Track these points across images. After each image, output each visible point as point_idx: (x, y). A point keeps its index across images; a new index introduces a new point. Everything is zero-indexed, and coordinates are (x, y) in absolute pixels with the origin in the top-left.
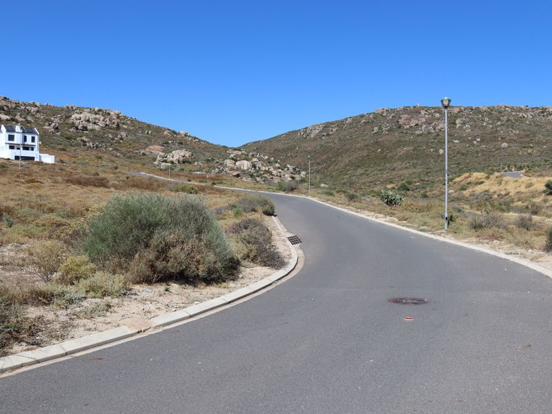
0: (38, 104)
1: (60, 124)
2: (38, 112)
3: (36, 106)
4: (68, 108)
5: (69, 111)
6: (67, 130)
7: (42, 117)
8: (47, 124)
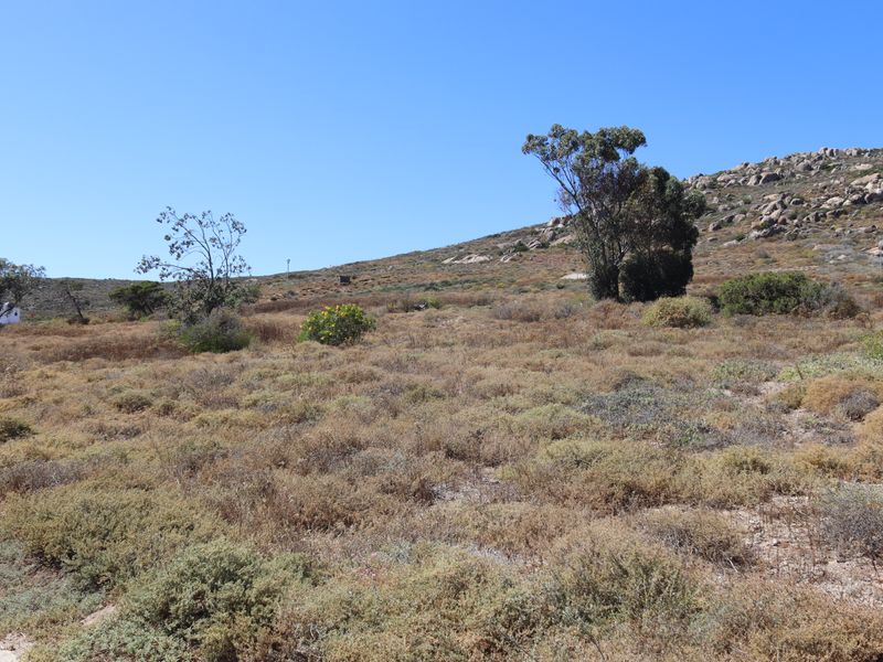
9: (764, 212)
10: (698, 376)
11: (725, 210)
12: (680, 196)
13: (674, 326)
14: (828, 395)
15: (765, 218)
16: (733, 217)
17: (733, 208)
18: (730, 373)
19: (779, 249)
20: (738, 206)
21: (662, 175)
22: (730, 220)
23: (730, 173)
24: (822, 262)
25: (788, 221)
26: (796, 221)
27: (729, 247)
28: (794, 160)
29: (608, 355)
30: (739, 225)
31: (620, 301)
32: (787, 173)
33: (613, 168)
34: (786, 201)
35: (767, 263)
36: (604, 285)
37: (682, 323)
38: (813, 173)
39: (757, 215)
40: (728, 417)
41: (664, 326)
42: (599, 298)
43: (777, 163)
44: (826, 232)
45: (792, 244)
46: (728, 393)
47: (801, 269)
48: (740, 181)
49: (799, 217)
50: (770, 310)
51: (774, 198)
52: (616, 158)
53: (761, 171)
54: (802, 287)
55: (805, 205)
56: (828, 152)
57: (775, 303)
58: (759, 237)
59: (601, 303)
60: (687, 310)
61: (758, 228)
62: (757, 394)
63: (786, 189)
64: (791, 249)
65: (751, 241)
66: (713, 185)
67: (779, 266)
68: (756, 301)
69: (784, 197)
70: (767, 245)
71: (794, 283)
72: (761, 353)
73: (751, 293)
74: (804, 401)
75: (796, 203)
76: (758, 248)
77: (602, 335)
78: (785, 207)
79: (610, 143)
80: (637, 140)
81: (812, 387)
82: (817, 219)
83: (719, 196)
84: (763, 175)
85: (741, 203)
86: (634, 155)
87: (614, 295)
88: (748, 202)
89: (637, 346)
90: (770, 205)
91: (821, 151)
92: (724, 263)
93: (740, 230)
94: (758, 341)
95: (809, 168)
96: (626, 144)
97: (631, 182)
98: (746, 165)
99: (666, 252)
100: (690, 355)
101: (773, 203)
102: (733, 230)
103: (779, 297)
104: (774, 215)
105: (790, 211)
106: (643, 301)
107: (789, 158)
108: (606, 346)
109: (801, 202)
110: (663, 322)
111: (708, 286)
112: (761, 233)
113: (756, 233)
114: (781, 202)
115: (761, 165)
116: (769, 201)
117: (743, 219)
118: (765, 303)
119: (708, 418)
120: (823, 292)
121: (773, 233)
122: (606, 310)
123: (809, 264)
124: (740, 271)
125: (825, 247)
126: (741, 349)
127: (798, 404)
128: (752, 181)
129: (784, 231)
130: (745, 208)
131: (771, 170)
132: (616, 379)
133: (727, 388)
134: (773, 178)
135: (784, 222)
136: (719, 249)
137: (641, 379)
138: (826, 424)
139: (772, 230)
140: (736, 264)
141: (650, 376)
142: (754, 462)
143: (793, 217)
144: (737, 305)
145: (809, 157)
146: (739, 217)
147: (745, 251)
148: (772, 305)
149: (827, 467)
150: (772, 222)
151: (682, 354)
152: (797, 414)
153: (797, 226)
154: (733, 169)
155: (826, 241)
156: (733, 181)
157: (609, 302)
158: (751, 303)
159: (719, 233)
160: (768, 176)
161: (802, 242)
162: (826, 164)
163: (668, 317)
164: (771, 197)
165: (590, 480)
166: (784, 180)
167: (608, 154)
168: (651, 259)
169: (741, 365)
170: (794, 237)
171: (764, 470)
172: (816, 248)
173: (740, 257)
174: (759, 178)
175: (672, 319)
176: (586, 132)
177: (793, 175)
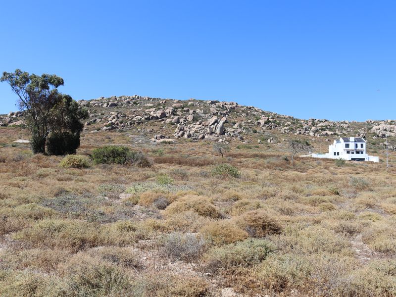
0: (347, 122)
1: (366, 134)
2: (348, 127)
3: (346, 123)
4: (368, 122)
5: (369, 125)
6: (371, 138)
7: (352, 130)
8: (357, 135)
9: (109, 119)
10: (92, 190)
11: (93, 116)
12: (76, 109)
13: (74, 168)
14: (149, 199)
15: (110, 122)
16: (96, 120)
17: (96, 116)
18: (105, 189)
19: (115, 136)
20: (98, 115)
21: (69, 99)
22: (95, 121)
23: (96, 101)
24: (132, 142)
25: (119, 124)
26: (122, 124)
27: (94, 133)
28: (123, 98)
29: (47, 180)
30: (98, 124)
31: (46, 154)
32: (120, 104)
33: (46, 92)
34: (119, 115)
35: (110, 141)
36: (38, 146)
37: (78, 166)
38: (130, 105)
39: (106, 120)
40: (110, 208)
41: (69, 168)
42: (35, 153)
43: (116, 99)
44: (134, 130)
45: (120, 134)
46: (106, 198)
47: (124, 145)
48: (100, 105)
49: (124, 122)
50: (114, 162)
51: (114, 114)
52: (48, 88)
53: (109, 101)
54: (127, 153)
55: (126, 118)
56: (137, 97)
57: (116, 159)
58: (107, 130)
59: (36, 155)
60: (81, 161)
61: (106, 126)
62: (119, 198)
63: (119, 110)
64: (120, 136)
65: (103, 131)
66: (88, 105)
67: (114, 143)
68: (108, 158)
69: (118, 114)
70: (110, 133)
71: (124, 151)
72: (117, 181)
73: (106, 154)
74: (139, 201)
75: (123, 117)
76: (106, 134)
77: (41, 171)
78: (118, 118)
79: (46, 81)
80: (60, 82)
81: (142, 196)
82: (131, 124)
83: (90, 110)
84: (110, 103)
85: (100, 114)
86: (58, 88)
87: (43, 151)
88: (103, 114)
89: (59, 176)
90: (112, 117)
91: (134, 96)
92: (91, 140)
93: (98, 126)
94: (113, 176)
95: (129, 102)
96: (55, 83)
97: (54, 100)
98: (103, 98)
99: (68, 133)
100: (85, 181)
101: (113, 116)
102: (96, 126)
103: (118, 157)
104: (113, 121)
105: (120, 120)
106: (57, 155)
107: (121, 97)
108: (45, 176)
109: (125, 116)
110: (69, 166)
111: (84, 150)
112: (108, 128)
113: (105, 128)
114: (117, 116)
115: (109, 99)
116: (112, 114)
117: (100, 121)
118: (112, 159)
119: (102, 209)
120: (135, 156)
121: (113, 128)
122: (39, 158)
123: (127, 143)
124: (98, 144)
125: (134, 136)
126: (107, 179)
127: (137, 203)
128: (105, 105)
129: (117, 128)
130: (101, 116)
131: (113, 101)
132: (55, 191)
133: (105, 196)
134: (114, 105)
135: (117, 124)
136: (89, 134)
137: (67, 191)
138: (150, 211)
139: (112, 127)
140: (96, 141)
141: (71, 190)
142: (129, 227)
143: (121, 123)
144: (100, 159)
145: (129, 98)
146: (98, 120)
147: (100, 135)
148: (114, 160)
149: (157, 228)
150: (112, 124)
151: (82, 181)
152: (137, 207)
153: (123, 126)
154: (97, 99)
155: (134, 134)
156: (97, 104)
157: (40, 154)
158: (106, 158)
159: (89, 126)
160: (112, 104)
161: (124, 133)
162: (136, 102)
163: (72, 164)
164: (113, 113)
165: (64, 237)
166: (118, 106)
167: (44, 87)
168: (61, 136)
169: (110, 186)
170: (121, 131)
171: (134, 230)
172: (130, 136)
173: (98, 138)
174: (108, 104)
175: (73, 165)
176: (34, 75)
177: (122, 105)
